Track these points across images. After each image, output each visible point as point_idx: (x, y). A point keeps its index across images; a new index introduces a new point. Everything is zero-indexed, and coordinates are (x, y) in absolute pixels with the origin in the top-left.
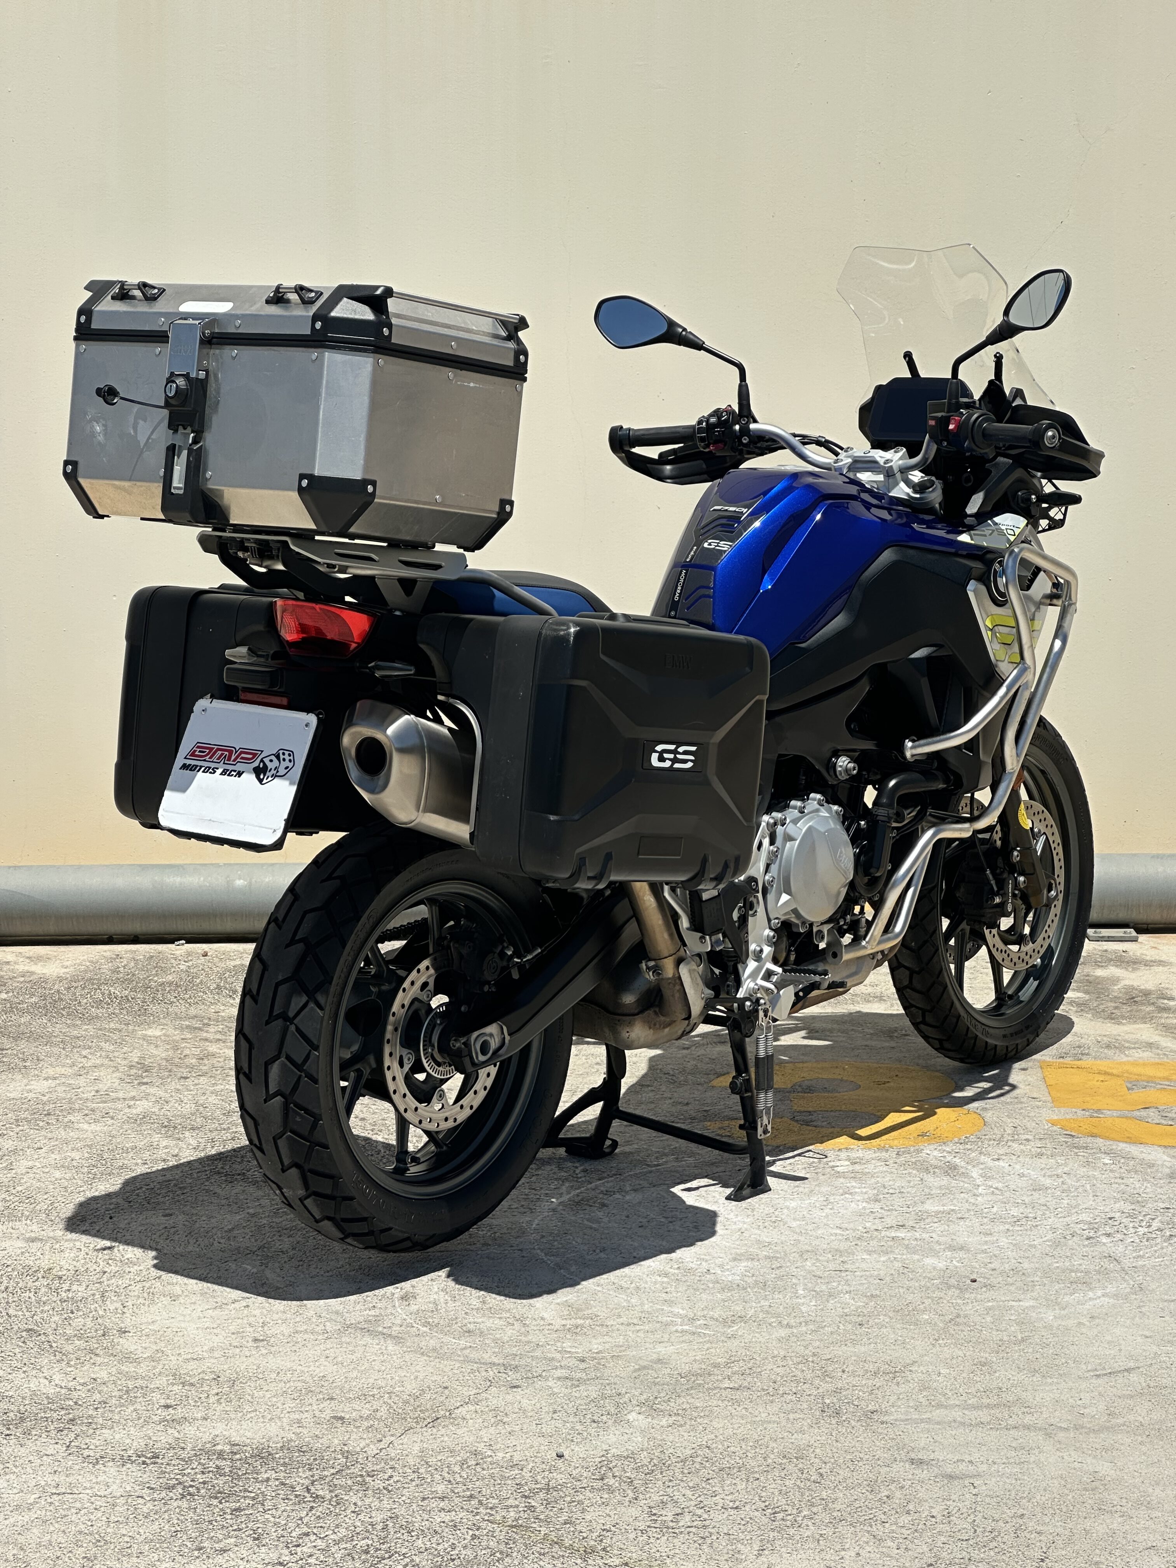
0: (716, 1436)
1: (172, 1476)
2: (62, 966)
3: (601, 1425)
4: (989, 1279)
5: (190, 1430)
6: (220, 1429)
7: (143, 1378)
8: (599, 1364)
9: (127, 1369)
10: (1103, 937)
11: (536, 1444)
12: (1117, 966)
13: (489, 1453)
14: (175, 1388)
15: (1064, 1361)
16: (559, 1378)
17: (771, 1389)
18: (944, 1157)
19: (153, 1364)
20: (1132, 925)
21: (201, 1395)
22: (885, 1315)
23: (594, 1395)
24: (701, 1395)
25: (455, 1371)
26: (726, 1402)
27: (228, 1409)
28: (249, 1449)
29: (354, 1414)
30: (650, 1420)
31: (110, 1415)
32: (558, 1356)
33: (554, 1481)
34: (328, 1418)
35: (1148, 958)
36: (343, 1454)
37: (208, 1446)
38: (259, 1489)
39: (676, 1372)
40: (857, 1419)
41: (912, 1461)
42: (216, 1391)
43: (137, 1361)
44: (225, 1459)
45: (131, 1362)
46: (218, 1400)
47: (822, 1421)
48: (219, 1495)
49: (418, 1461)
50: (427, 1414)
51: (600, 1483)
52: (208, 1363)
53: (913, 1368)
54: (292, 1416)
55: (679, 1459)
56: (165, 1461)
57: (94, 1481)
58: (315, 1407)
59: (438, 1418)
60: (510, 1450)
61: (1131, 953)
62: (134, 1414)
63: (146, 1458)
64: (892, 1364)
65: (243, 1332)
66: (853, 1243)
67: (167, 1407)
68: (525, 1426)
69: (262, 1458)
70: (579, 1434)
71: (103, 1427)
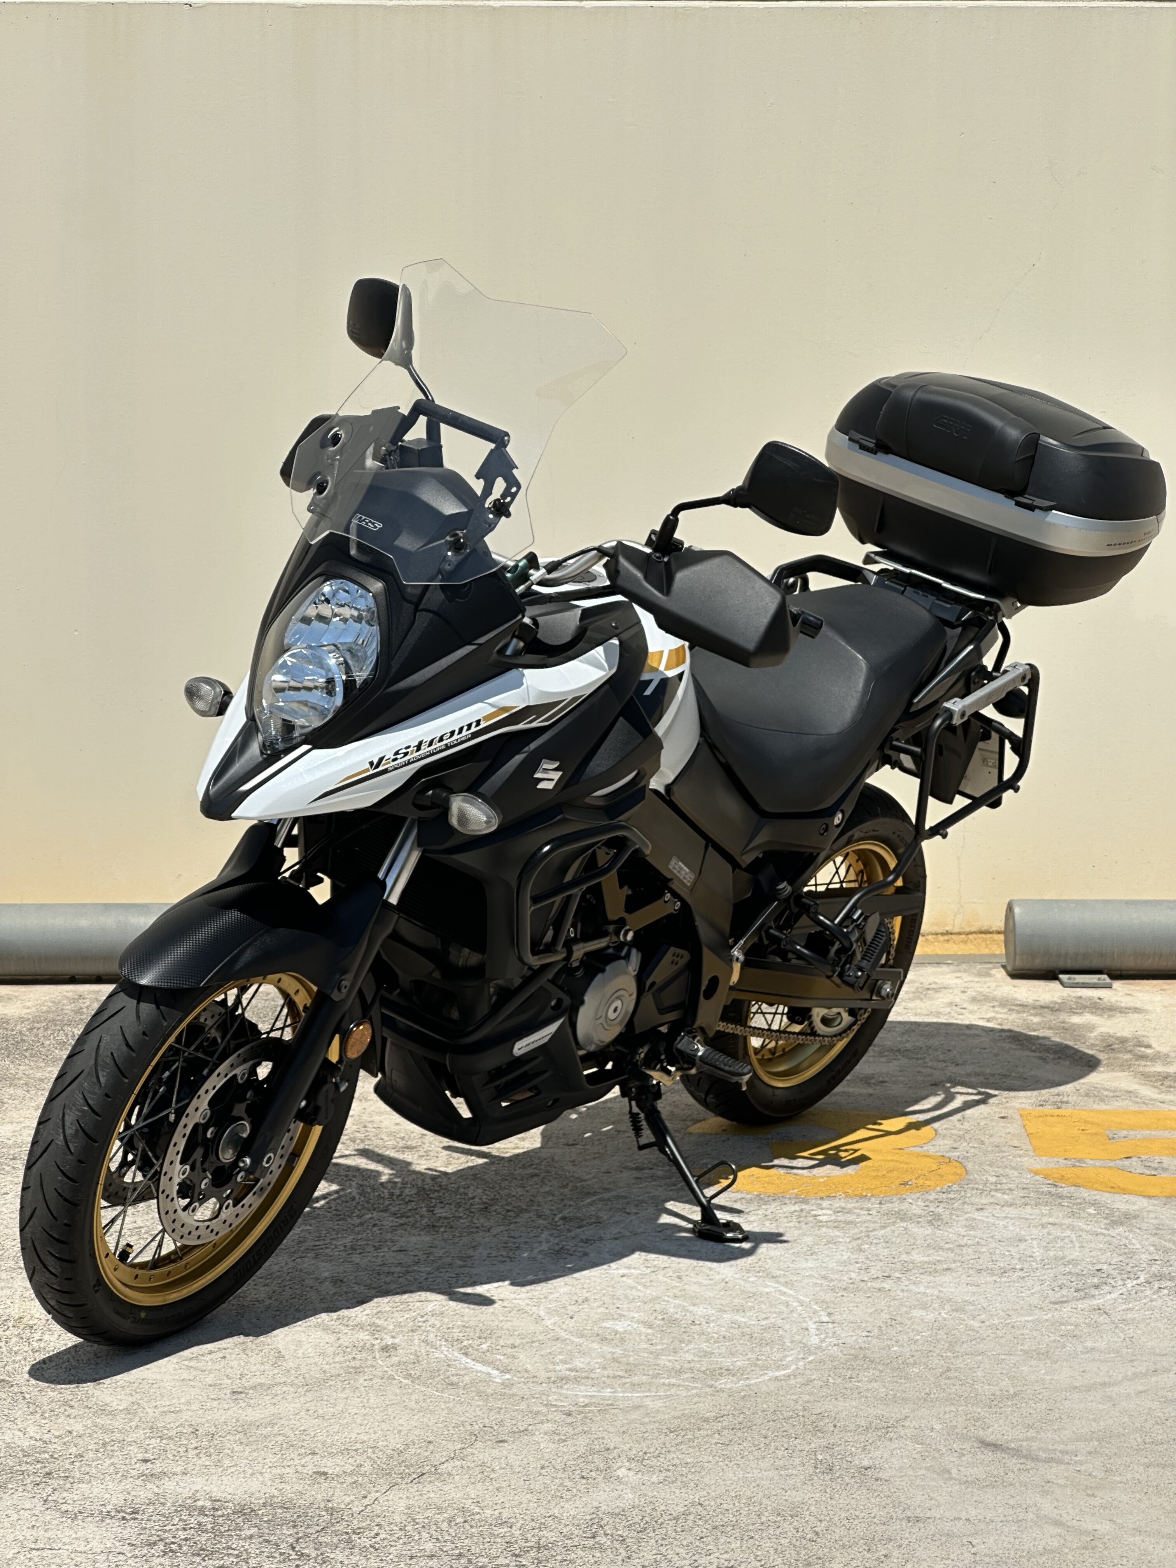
0: (708, 1493)
1: (153, 1532)
2: (24, 1007)
3: (590, 1481)
4: (978, 1332)
5: (169, 1485)
6: (199, 1484)
7: (120, 1431)
8: (586, 1417)
9: (102, 1422)
10: (1077, 983)
11: (524, 1501)
12: (1092, 1013)
13: (477, 1510)
14: (153, 1441)
15: (1057, 1415)
16: (546, 1434)
17: (762, 1445)
18: (927, 1206)
19: (128, 1416)
20: (1106, 971)
21: (180, 1449)
22: (875, 1369)
23: (582, 1450)
24: (691, 1450)
25: (440, 1425)
26: (717, 1458)
27: (207, 1463)
28: (230, 1505)
29: (337, 1469)
30: (639, 1476)
31: (88, 1469)
32: (544, 1409)
33: (544, 1539)
34: (310, 1473)
35: (1123, 1005)
36: (327, 1511)
37: (189, 1501)
38: (243, 1546)
39: (665, 1427)
40: (851, 1475)
41: (909, 1519)
42: (195, 1445)
43: (113, 1414)
44: (206, 1515)
45: (107, 1415)
46: (197, 1455)
47: (815, 1478)
48: (201, 1552)
49: (405, 1517)
50: (412, 1469)
51: (591, 1542)
52: (186, 1416)
53: (907, 1423)
54: (274, 1471)
55: (671, 1517)
56: (145, 1517)
57: (74, 1536)
58: (297, 1462)
59: (423, 1474)
60: (498, 1507)
61: (1106, 1000)
62: (112, 1468)
63: (126, 1513)
64: (884, 1419)
65: (221, 1384)
66: (839, 1294)
67: (146, 1461)
68: (513, 1482)
69: (245, 1514)
70: (568, 1490)
71: (80, 1481)
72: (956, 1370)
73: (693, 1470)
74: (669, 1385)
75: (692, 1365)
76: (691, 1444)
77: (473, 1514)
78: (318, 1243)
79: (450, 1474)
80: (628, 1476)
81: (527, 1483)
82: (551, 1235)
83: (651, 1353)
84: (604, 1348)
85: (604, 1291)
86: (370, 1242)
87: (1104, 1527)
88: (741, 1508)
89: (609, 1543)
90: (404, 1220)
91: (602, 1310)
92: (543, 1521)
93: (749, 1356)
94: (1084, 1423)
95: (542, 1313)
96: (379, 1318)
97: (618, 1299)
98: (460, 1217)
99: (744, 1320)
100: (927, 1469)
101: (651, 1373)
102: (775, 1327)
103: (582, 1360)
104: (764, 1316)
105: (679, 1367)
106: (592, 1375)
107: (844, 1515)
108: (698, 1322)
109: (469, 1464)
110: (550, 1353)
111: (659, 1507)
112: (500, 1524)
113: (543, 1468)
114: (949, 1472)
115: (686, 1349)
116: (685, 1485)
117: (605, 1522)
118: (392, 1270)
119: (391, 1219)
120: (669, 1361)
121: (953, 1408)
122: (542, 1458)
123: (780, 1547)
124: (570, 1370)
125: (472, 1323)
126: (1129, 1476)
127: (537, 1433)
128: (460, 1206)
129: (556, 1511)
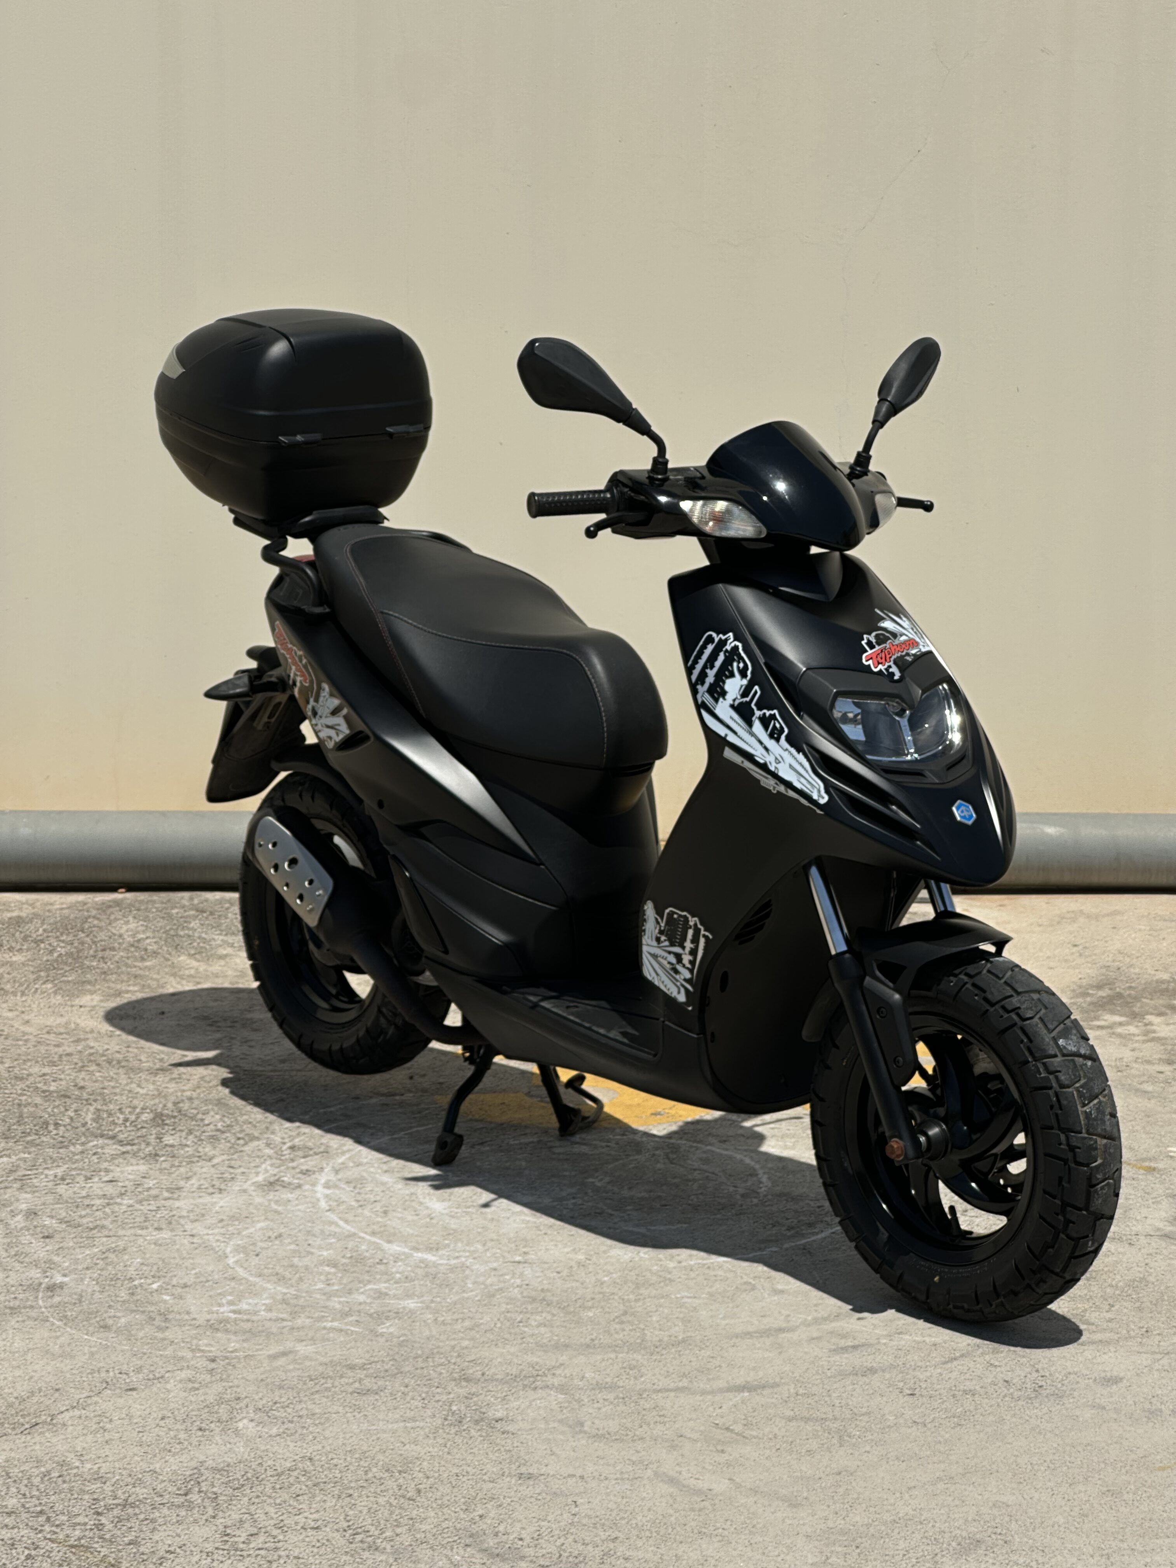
72: (633, 1314)
73: (317, 1422)
74: (331, 1328)
75: (362, 1307)
76: (326, 1394)
77: (71, 1469)
78: (29, 1172)
79: (64, 1425)
80: (248, 1428)
81: (141, 1434)
82: (272, 1165)
83: (324, 1294)
84: (279, 1288)
85: (301, 1227)
86: (83, 1172)
87: (721, 1486)
88: (351, 1464)
89: (199, 1501)
90: (129, 1148)
91: (293, 1247)
92: (140, 1476)
93: (425, 1298)
94: (742, 1373)
95: (228, 1250)
96: (58, 1255)
97: (314, 1235)
98: (186, 1145)
99: (434, 1259)
100: (561, 1421)
101: (316, 1315)
102: (464, 1267)
103: (251, 1301)
104: (457, 1254)
105: (347, 1309)
106: (255, 1318)
107: (455, 1470)
108: (385, 1261)
109: (88, 1414)
110: (220, 1294)
111: (266, 1462)
112: (95, 1479)
113: (163, 1419)
114: (582, 1424)
115: (362, 1290)
116: (303, 1437)
117: (204, 1478)
118: (92, 1203)
119: (115, 1147)
120: (340, 1303)
121: (613, 1355)
122: (165, 1408)
123: (375, 1506)
124: (234, 1312)
125: (151, 1261)
126: (767, 1430)
127: (172, 1381)
128: (191, 1133)
129: (157, 1466)
